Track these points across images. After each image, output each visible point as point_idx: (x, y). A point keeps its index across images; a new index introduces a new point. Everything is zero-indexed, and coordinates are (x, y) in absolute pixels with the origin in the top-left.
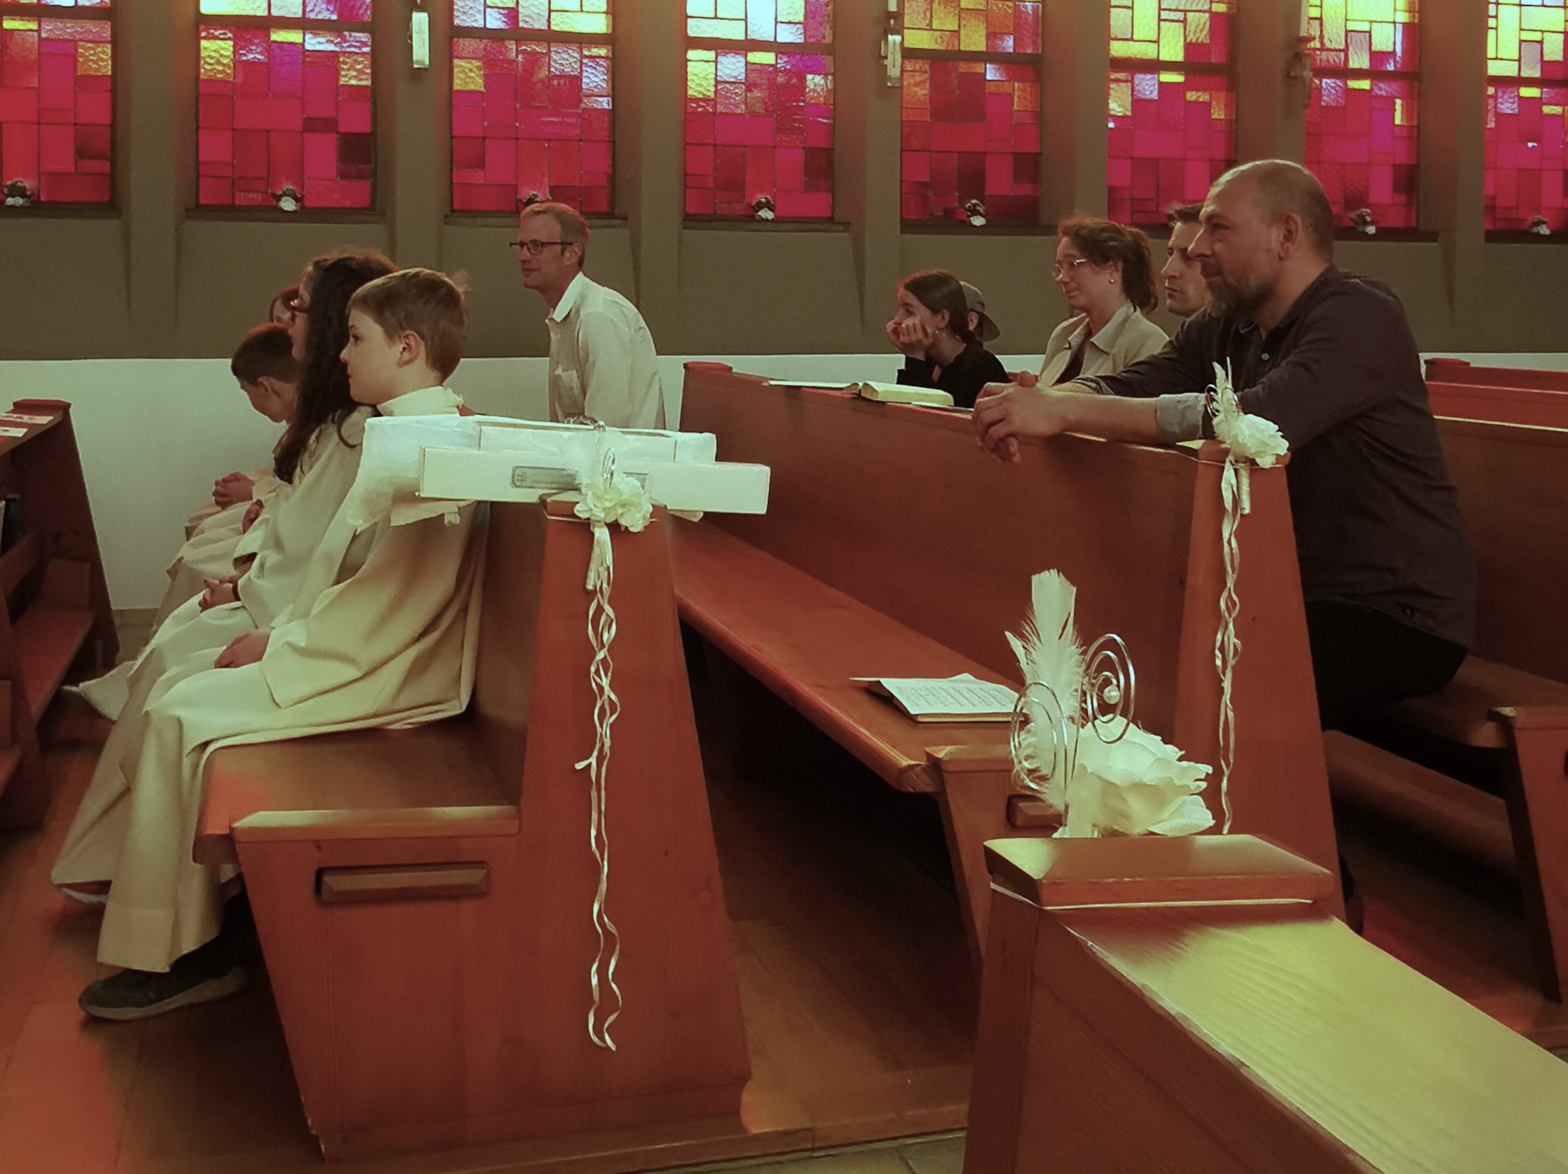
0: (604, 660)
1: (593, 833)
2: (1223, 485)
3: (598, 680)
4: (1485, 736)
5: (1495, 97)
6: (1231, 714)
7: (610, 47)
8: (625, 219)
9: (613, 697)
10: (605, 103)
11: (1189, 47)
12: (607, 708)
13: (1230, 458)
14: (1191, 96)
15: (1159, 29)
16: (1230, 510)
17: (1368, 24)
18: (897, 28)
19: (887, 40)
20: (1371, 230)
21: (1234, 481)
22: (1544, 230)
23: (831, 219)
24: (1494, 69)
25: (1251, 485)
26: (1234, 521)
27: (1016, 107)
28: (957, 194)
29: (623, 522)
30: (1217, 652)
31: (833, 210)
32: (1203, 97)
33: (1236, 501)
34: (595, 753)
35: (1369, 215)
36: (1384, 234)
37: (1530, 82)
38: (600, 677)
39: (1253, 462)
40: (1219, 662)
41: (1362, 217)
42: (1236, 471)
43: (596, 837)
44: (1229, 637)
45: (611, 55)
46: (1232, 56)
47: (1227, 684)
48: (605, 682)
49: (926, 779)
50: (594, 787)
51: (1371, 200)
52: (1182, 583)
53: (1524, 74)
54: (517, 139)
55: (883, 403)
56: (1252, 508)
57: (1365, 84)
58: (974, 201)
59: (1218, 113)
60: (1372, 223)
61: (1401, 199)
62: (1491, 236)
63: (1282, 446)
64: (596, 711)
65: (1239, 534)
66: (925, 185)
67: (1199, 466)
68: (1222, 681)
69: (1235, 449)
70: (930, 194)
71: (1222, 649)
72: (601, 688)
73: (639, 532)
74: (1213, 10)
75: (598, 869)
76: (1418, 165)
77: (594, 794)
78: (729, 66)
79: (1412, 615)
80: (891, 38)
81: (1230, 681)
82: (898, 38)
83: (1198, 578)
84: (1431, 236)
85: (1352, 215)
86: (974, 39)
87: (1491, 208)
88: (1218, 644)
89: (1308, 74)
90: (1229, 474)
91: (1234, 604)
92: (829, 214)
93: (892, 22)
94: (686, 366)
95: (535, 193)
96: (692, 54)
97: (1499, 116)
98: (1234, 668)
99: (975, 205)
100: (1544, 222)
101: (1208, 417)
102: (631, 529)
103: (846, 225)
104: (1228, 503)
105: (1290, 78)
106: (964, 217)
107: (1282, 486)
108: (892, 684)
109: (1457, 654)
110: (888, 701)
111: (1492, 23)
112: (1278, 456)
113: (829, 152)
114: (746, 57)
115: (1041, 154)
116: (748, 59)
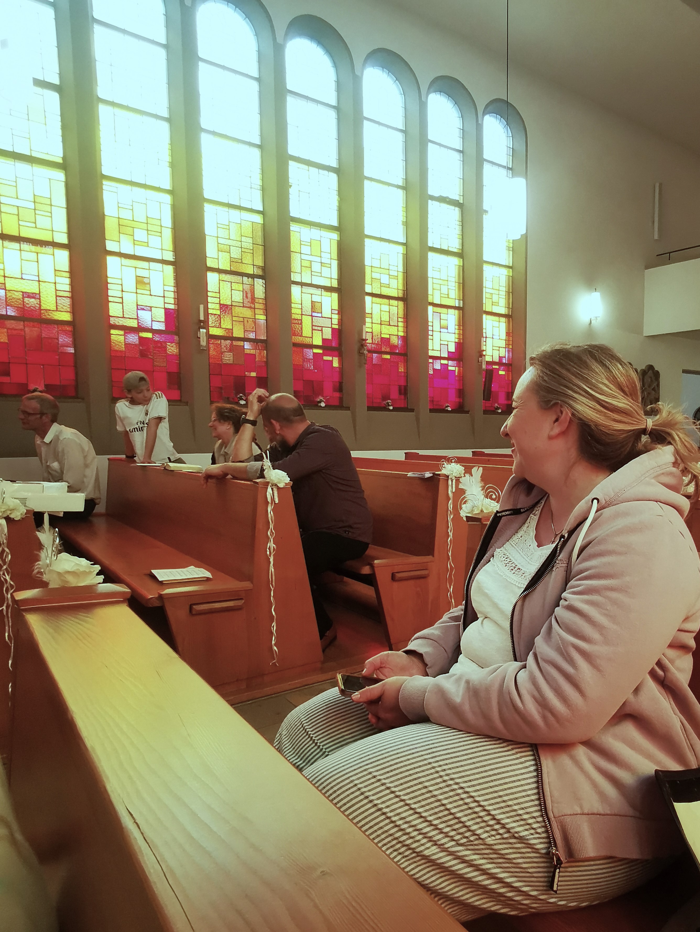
0: (6, 569)
1: (7, 634)
2: (268, 493)
3: (4, 577)
4: (366, 570)
5: (433, 363)
6: (273, 570)
7: (72, 327)
8: (83, 399)
9: (12, 583)
10: (72, 350)
11: (324, 340)
12: (9, 587)
13: (270, 484)
14: (325, 358)
15: (312, 333)
16: (270, 502)
17: (389, 336)
18: (204, 326)
19: (200, 331)
20: (391, 408)
21: (271, 492)
22: (449, 409)
23: (180, 401)
24: (431, 353)
25: (278, 493)
26: (272, 506)
27: (257, 360)
28: (234, 392)
29: (12, 516)
30: (268, 550)
31: (181, 397)
32: (330, 358)
33: (273, 499)
34: (5, 605)
35: (390, 402)
36: (394, 410)
37: (444, 358)
38: (5, 576)
39: (276, 485)
40: (268, 553)
41: (388, 403)
42: (272, 489)
43: (8, 636)
44: (271, 544)
45: (73, 330)
46: (340, 344)
47: (272, 560)
48: (8, 578)
49: (158, 602)
50: (6, 617)
51: (391, 398)
52: (255, 527)
53: (442, 356)
54: (26, 364)
55: (173, 471)
56: (279, 500)
57: (388, 357)
58: (241, 395)
59: (336, 364)
60: (391, 406)
61: (403, 397)
62: (431, 411)
63: (288, 480)
64: (4, 589)
65: (273, 510)
66: (221, 388)
67: (259, 488)
68: (270, 559)
69: (271, 482)
70: (223, 391)
71: (269, 549)
72: (6, 580)
73: (19, 520)
74: (333, 327)
75: (11, 647)
76: (407, 385)
77: (6, 620)
78: (131, 337)
79: (348, 533)
80: (201, 330)
81: (273, 558)
82: (205, 331)
83: (260, 525)
84: (412, 410)
85: (385, 402)
86: (238, 332)
87: (432, 401)
88: (268, 547)
89: (366, 352)
90: (269, 490)
91: (273, 533)
92: (180, 399)
93: (202, 324)
94: (108, 459)
95: (37, 387)
96: (113, 332)
97: (434, 370)
98: (274, 555)
99: (241, 396)
100: (449, 406)
101: (262, 470)
102: (15, 519)
103: (187, 403)
104: (269, 500)
105: (361, 354)
106: (237, 401)
107: (290, 494)
108: (154, 572)
109: (366, 546)
110: (154, 577)
111: (430, 337)
112: (286, 483)
113: (179, 373)
114: (138, 334)
115: (267, 377)
116: (140, 335)
